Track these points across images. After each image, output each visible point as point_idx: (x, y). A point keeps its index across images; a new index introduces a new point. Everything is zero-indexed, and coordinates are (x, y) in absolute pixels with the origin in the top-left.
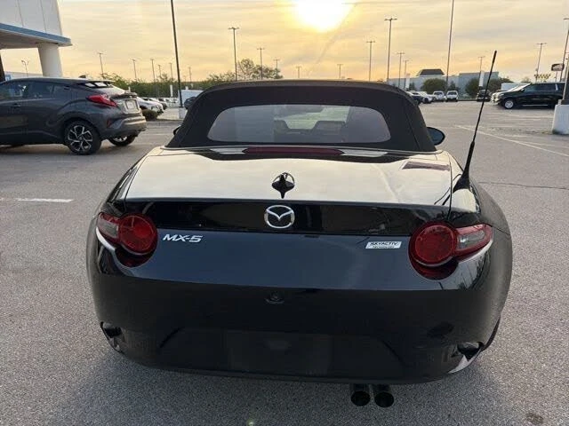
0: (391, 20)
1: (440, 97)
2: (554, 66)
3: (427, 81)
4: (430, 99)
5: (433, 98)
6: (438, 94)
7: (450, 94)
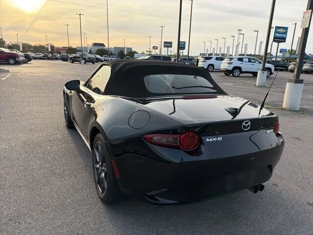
0: (80, 15)
1: (107, 58)
2: (154, 47)
3: (98, 49)
4: (103, 60)
5: (104, 59)
6: (106, 57)
7: (112, 57)
